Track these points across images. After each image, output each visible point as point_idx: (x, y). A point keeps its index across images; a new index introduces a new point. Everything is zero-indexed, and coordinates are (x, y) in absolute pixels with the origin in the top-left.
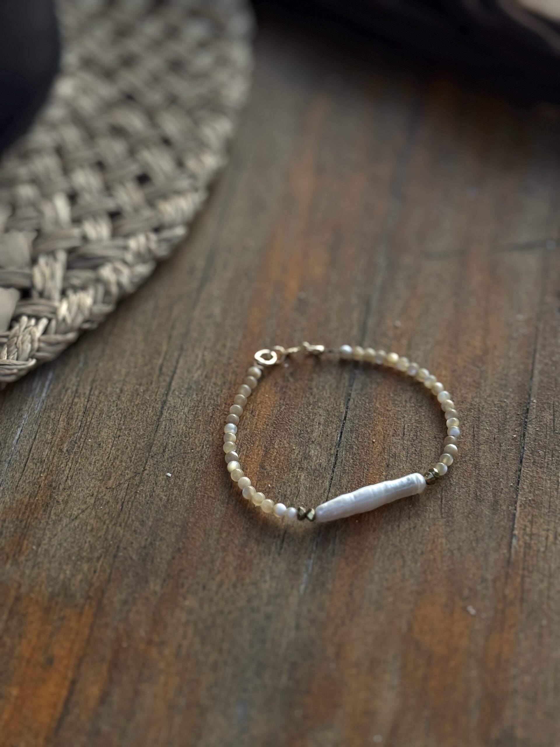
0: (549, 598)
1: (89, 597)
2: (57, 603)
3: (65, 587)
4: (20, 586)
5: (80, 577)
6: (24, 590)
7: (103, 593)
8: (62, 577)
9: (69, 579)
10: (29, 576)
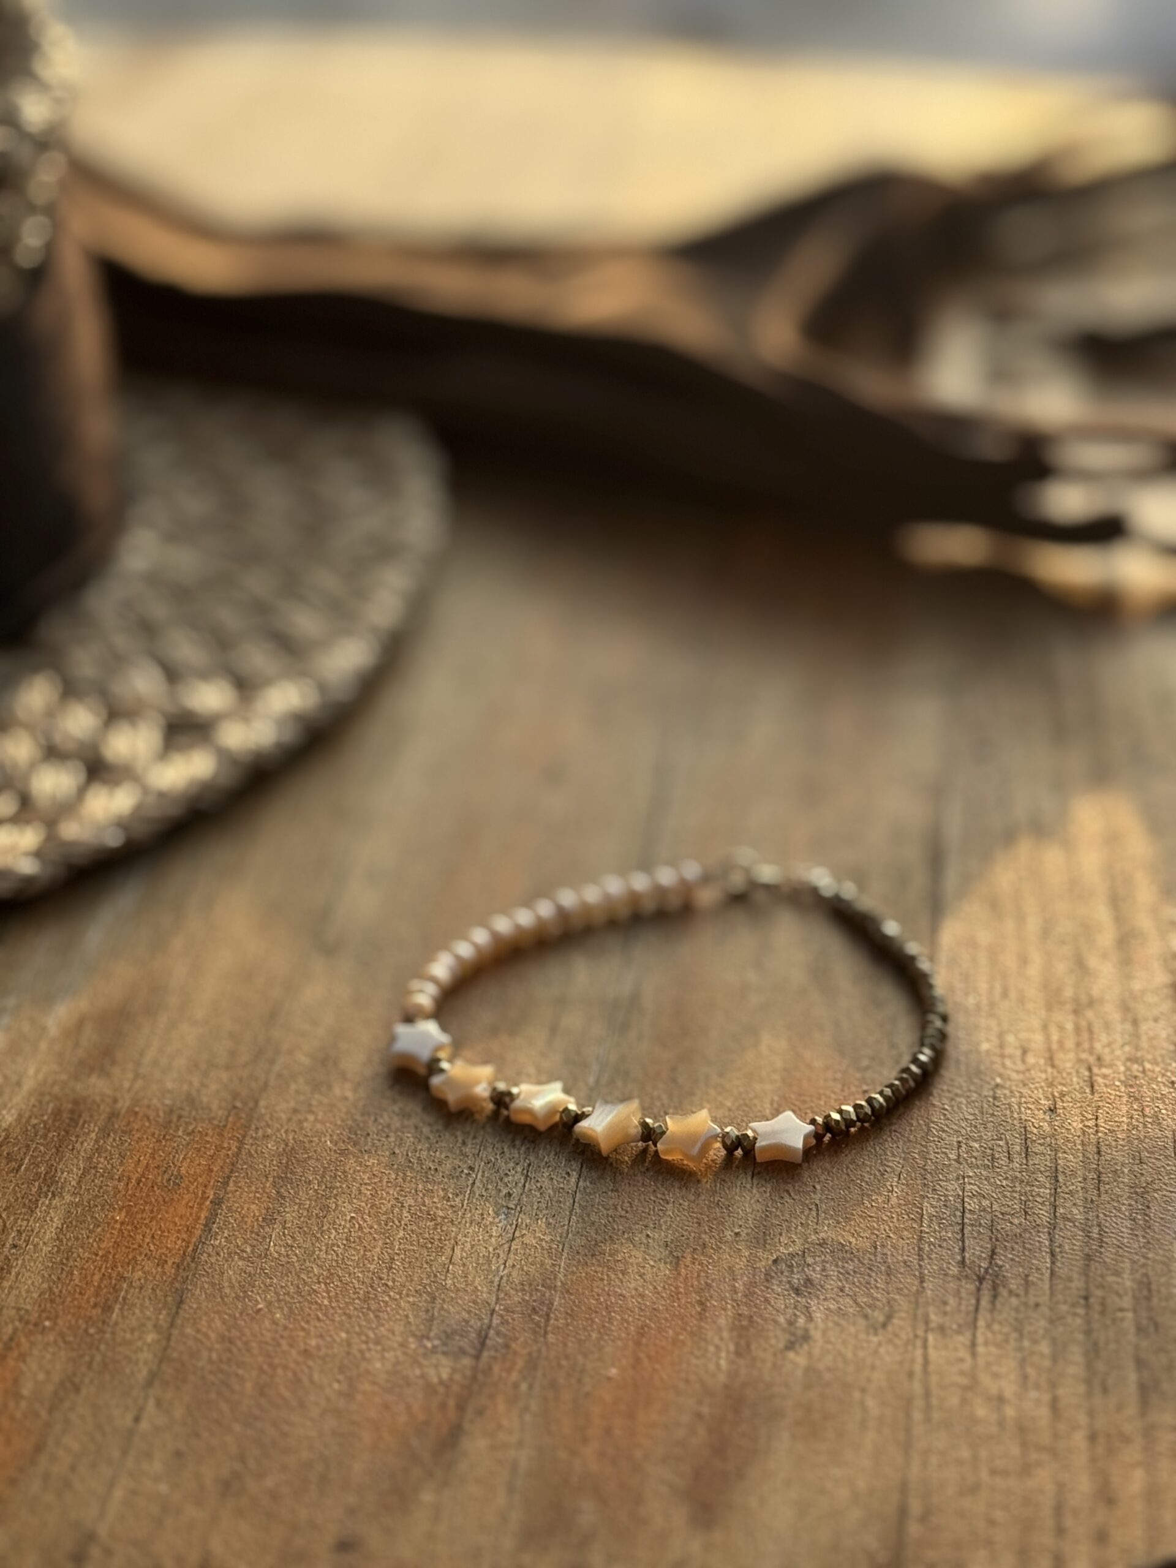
0: (1003, 1056)
1: (235, 1107)
2: (180, 1117)
3: (191, 1100)
4: (115, 1101)
5: (213, 1087)
6: (124, 1104)
7: (256, 1102)
8: (185, 1087)
9: (198, 1091)
10: (129, 1090)
